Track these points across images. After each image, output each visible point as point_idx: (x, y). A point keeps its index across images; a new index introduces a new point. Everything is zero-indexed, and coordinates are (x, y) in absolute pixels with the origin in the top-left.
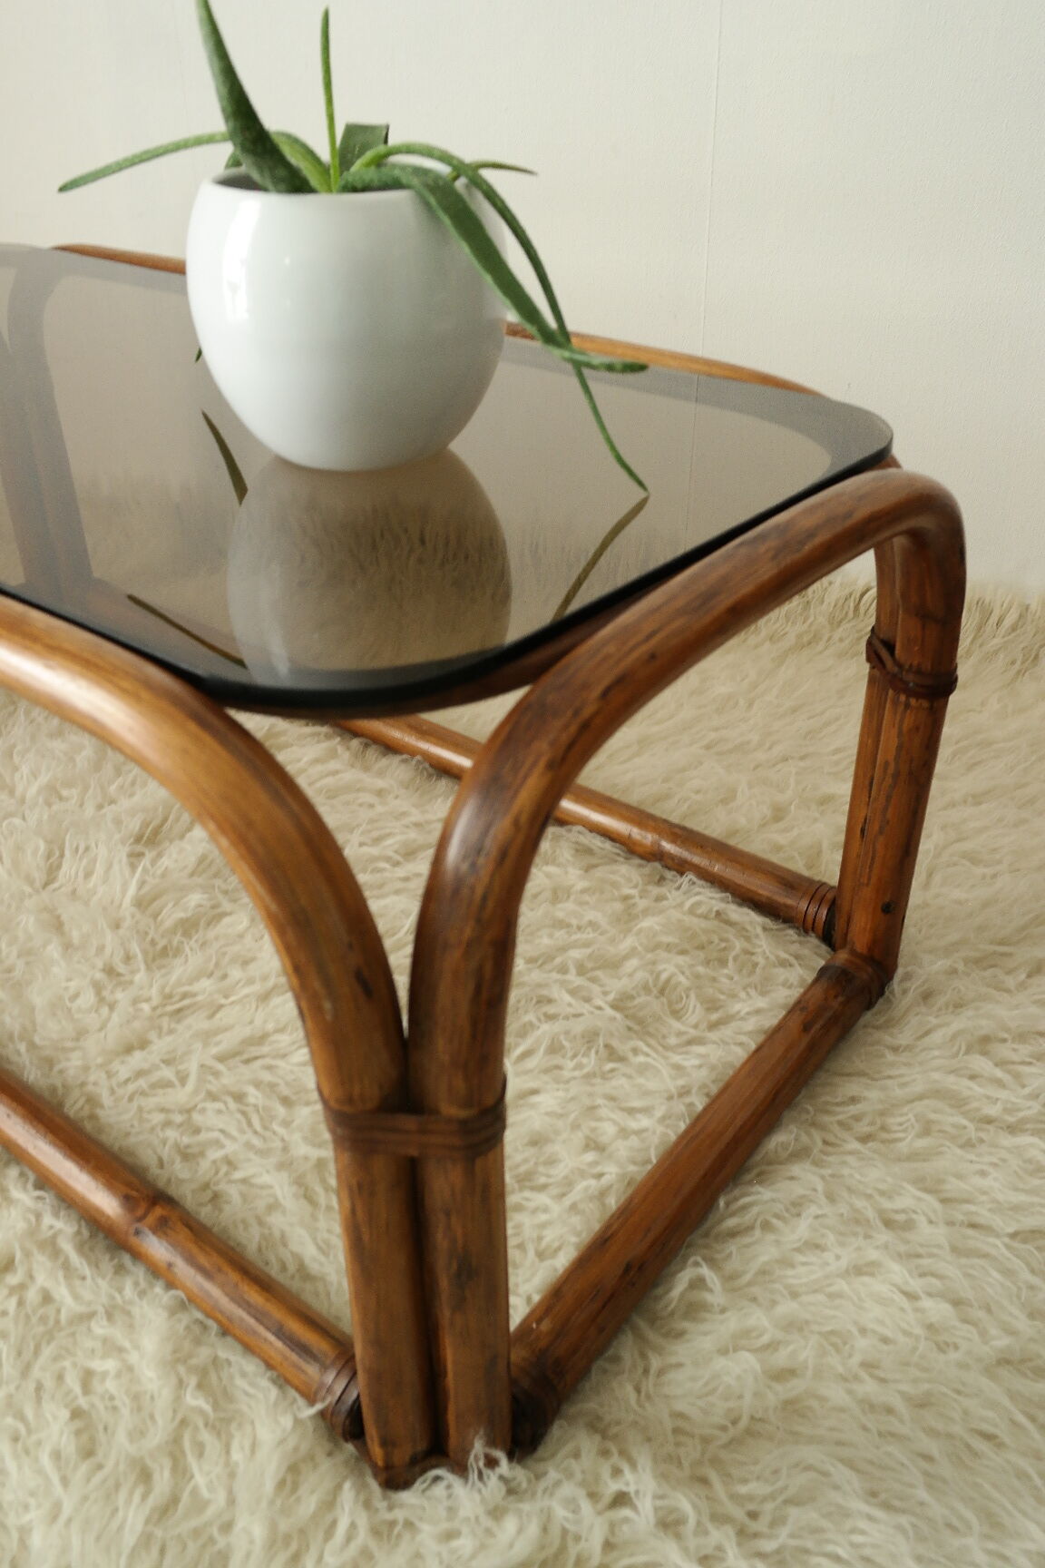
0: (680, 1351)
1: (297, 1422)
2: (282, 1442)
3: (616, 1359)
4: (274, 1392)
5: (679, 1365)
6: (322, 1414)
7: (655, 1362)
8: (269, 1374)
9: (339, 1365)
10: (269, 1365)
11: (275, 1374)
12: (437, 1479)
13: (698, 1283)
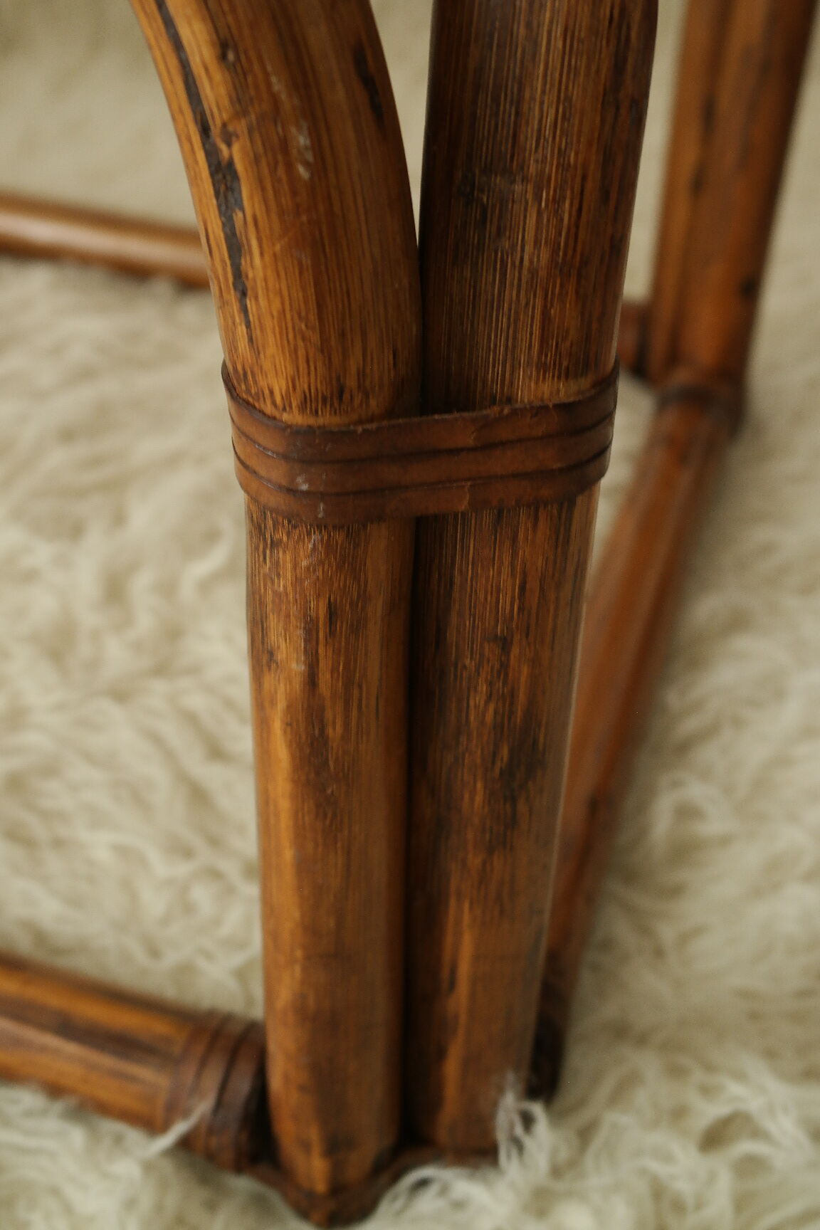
0: (692, 910)
1: (148, 1167)
2: (130, 1204)
3: (607, 945)
4: (77, 1135)
5: (698, 931)
6: (185, 1144)
7: (667, 933)
8: (59, 1106)
9: (199, 1049)
10: (54, 1090)
11: (72, 1101)
12: (423, 1184)
13: (687, 812)
